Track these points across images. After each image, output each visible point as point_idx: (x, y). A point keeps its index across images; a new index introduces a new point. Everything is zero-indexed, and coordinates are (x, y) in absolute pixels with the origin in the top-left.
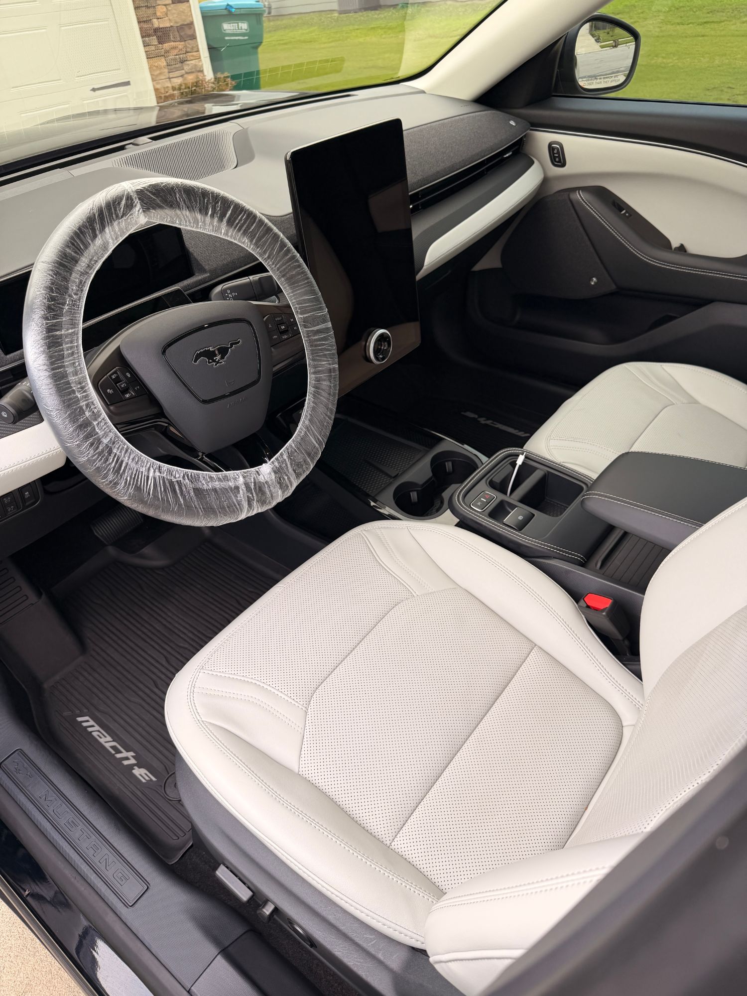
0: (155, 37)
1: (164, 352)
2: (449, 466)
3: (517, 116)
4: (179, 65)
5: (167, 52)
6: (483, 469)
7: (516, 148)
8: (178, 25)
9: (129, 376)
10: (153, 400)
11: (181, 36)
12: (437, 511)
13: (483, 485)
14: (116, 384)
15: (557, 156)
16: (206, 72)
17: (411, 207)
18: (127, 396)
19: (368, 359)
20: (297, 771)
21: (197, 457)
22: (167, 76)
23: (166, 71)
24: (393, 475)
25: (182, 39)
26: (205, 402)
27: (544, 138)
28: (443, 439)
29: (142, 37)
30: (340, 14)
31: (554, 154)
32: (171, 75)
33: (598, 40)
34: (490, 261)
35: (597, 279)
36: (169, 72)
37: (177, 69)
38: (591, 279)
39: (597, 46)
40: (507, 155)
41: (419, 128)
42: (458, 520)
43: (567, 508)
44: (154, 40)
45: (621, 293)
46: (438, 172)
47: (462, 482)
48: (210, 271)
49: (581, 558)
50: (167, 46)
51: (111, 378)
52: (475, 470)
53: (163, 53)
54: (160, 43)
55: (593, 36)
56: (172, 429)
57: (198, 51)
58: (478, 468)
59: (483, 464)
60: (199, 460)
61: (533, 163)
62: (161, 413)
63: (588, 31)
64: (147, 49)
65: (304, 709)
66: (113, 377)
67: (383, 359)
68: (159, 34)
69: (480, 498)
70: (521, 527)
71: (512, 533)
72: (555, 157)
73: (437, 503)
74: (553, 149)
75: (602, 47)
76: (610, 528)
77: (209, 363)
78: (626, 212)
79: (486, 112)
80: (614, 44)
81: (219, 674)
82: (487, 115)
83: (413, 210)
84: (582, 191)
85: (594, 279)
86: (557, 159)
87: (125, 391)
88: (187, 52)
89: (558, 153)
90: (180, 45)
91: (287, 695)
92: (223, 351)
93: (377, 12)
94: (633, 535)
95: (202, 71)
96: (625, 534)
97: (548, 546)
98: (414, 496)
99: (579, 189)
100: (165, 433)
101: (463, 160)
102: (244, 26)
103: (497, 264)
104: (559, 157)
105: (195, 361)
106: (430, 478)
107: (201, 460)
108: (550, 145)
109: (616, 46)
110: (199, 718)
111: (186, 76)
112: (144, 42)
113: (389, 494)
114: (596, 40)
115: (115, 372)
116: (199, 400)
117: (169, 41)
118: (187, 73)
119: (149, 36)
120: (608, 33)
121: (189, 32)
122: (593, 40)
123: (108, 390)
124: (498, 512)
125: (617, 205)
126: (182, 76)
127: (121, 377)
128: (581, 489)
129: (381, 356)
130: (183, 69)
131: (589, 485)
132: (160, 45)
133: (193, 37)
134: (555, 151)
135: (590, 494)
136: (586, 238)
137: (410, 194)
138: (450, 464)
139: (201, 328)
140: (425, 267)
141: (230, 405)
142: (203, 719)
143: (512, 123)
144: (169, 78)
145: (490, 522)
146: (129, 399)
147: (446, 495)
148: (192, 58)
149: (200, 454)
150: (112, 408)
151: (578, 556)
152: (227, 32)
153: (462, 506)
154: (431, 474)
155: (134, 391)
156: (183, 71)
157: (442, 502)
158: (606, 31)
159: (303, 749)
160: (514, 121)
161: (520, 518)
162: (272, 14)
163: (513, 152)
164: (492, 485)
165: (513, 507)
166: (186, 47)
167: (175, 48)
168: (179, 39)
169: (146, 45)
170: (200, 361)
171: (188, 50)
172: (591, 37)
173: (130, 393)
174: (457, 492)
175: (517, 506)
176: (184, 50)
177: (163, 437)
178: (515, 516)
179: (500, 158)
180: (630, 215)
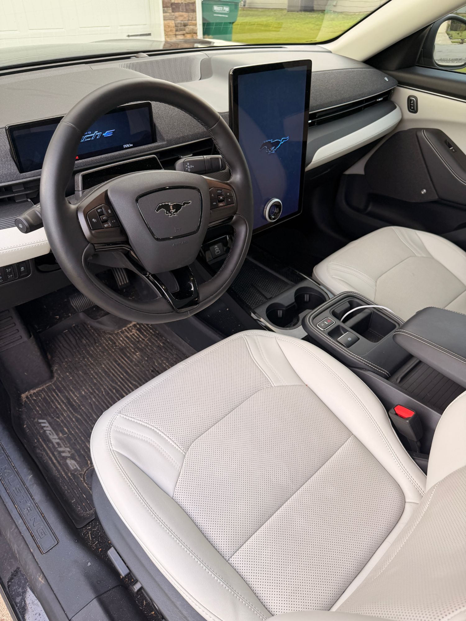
0: (171, 8)
1: (137, 201)
2: (307, 297)
3: (389, 75)
4: (183, 27)
5: (176, 17)
6: (329, 302)
7: (387, 96)
8: (186, 2)
9: (110, 212)
10: (123, 231)
11: (186, 10)
12: (294, 325)
13: (327, 313)
14: (100, 216)
15: (413, 106)
16: (198, 34)
17: (310, 121)
18: (106, 226)
19: (264, 218)
20: (172, 496)
21: (145, 275)
22: (174, 33)
23: (174, 29)
24: (268, 297)
25: (187, 11)
26: (157, 239)
27: (406, 93)
28: (306, 279)
29: (163, 7)
30: (288, 12)
31: (411, 103)
32: (177, 33)
33: (451, 37)
34: (358, 169)
35: (427, 190)
36: (176, 31)
37: (181, 30)
38: (422, 189)
39: (449, 42)
40: (379, 100)
41: (323, 72)
42: (306, 334)
43: (383, 338)
44: (170, 10)
45: (440, 202)
46: (331, 102)
47: (313, 309)
48: (167, 140)
49: (387, 373)
50: (177, 14)
51: (97, 211)
52: (324, 302)
53: (174, 18)
54: (173, 12)
55: (448, 34)
56: (132, 253)
57: (196, 20)
58: (326, 301)
59: (330, 299)
60: (146, 277)
61: (395, 107)
62: (127, 241)
63: (445, 30)
64: (165, 14)
65: (184, 453)
66: (99, 211)
67: (274, 219)
68: (174, 6)
69: (323, 321)
70: (349, 345)
71: (342, 348)
72: (411, 106)
73: (295, 320)
74: (411, 100)
75: (452, 42)
76: (410, 357)
77: (167, 213)
78: (453, 149)
79: (370, 69)
80: (461, 42)
81: (130, 419)
82: (370, 71)
83: (311, 125)
84: (426, 131)
85: (425, 191)
86: (412, 108)
87: (105, 221)
88: (189, 20)
89: (414, 103)
90: (185, 14)
91: (173, 441)
92: (177, 207)
93: (311, 13)
94: (425, 364)
95: (196, 33)
96: (420, 362)
97: (366, 362)
98: (280, 313)
99: (423, 129)
100: (127, 255)
101: (349, 97)
102: (227, 9)
103: (362, 172)
104: (414, 106)
105: (157, 211)
106: (293, 303)
107: (148, 277)
108: (409, 98)
109: (462, 43)
110: (111, 448)
111: (186, 35)
112: (164, 10)
113: (263, 310)
114: (449, 37)
115: (101, 208)
116: (154, 238)
117: (179, 12)
118: (187, 33)
119: (167, 7)
120: (458, 34)
121: (191, 7)
122: (447, 37)
123: (93, 219)
124: (335, 333)
125: (447, 143)
126: (184, 35)
127: (104, 212)
128: (395, 327)
129: (273, 217)
130: (185, 30)
131: (401, 325)
132: (173, 13)
133: (194, 11)
134: (412, 102)
135: (400, 331)
136: (423, 162)
137: (310, 113)
138: (308, 296)
139: (164, 189)
140: (312, 163)
141: (175, 244)
142: (114, 449)
143: (386, 79)
144: (176, 35)
145: (328, 339)
146: (106, 228)
147: (301, 316)
148: (191, 24)
149: (148, 273)
150: (93, 232)
151: (385, 372)
152: (216, 11)
153: (311, 325)
154: (293, 300)
155: (111, 223)
156: (184, 32)
157: (298, 320)
158: (457, 32)
159: (178, 482)
160: (388, 78)
161: (349, 339)
162: (246, 6)
163: (384, 98)
164: (334, 314)
165: (346, 331)
166: (189, 16)
167: (182, 16)
168: (185, 11)
169: (164, 12)
170: (160, 211)
171: (190, 19)
172: (446, 35)
173: (108, 224)
174: (308, 315)
175: (348, 331)
176: (187, 18)
177: (125, 257)
178: (346, 337)
179: (374, 101)
180: (456, 151)
